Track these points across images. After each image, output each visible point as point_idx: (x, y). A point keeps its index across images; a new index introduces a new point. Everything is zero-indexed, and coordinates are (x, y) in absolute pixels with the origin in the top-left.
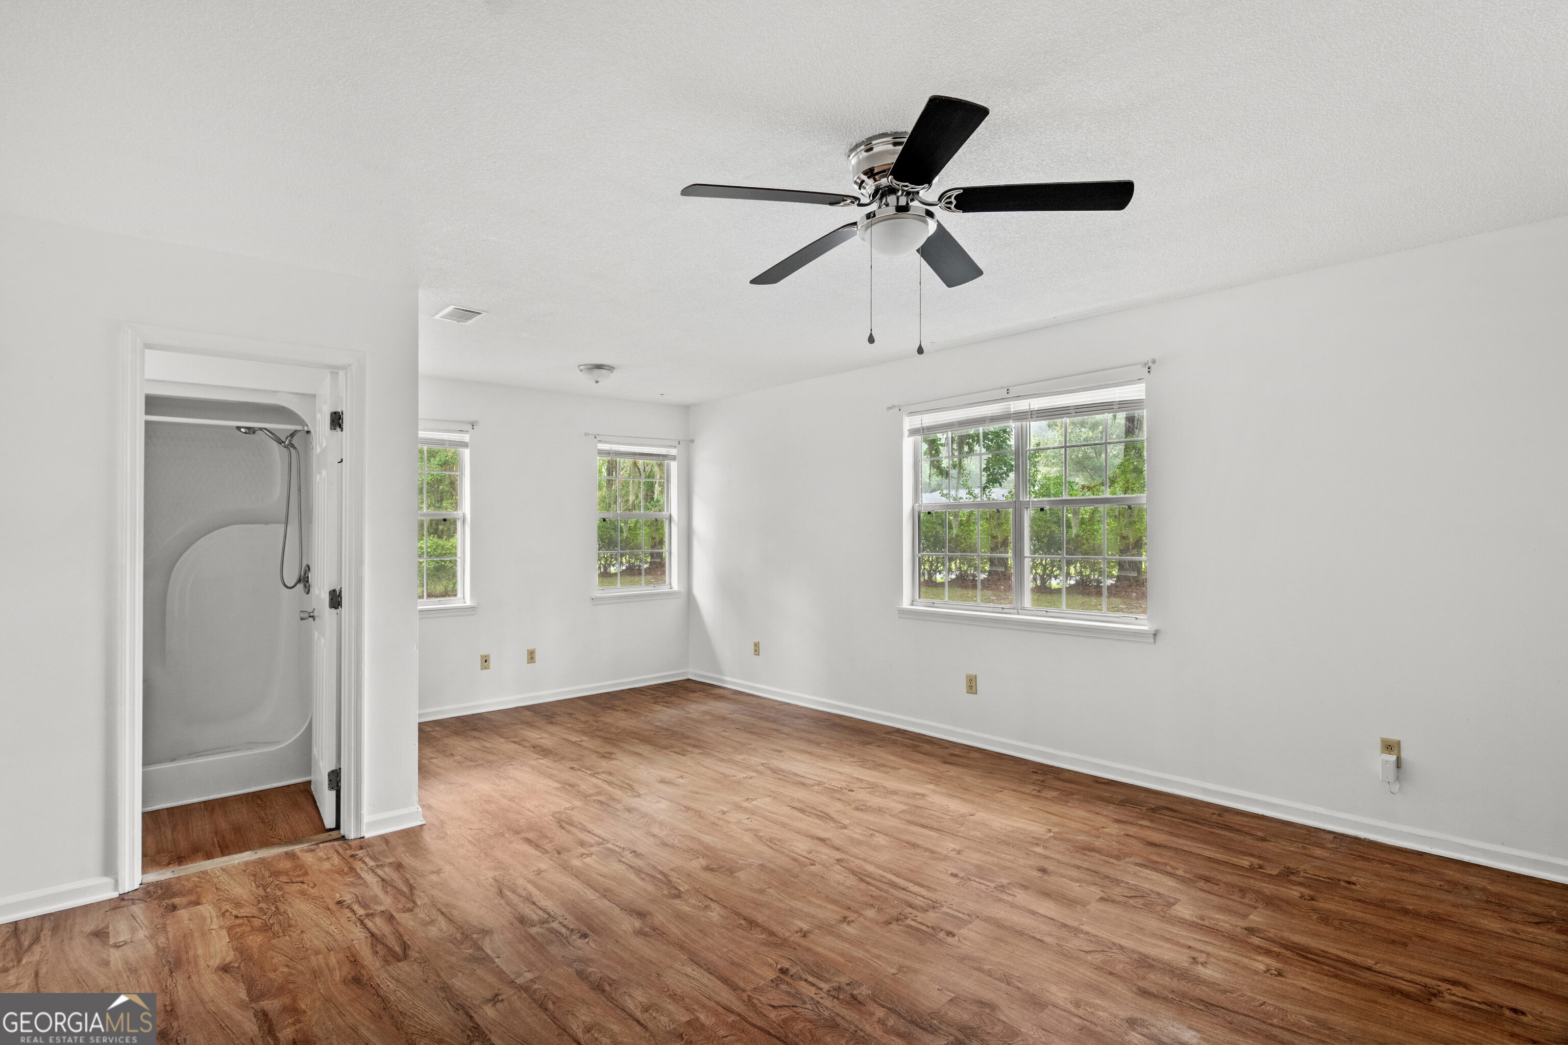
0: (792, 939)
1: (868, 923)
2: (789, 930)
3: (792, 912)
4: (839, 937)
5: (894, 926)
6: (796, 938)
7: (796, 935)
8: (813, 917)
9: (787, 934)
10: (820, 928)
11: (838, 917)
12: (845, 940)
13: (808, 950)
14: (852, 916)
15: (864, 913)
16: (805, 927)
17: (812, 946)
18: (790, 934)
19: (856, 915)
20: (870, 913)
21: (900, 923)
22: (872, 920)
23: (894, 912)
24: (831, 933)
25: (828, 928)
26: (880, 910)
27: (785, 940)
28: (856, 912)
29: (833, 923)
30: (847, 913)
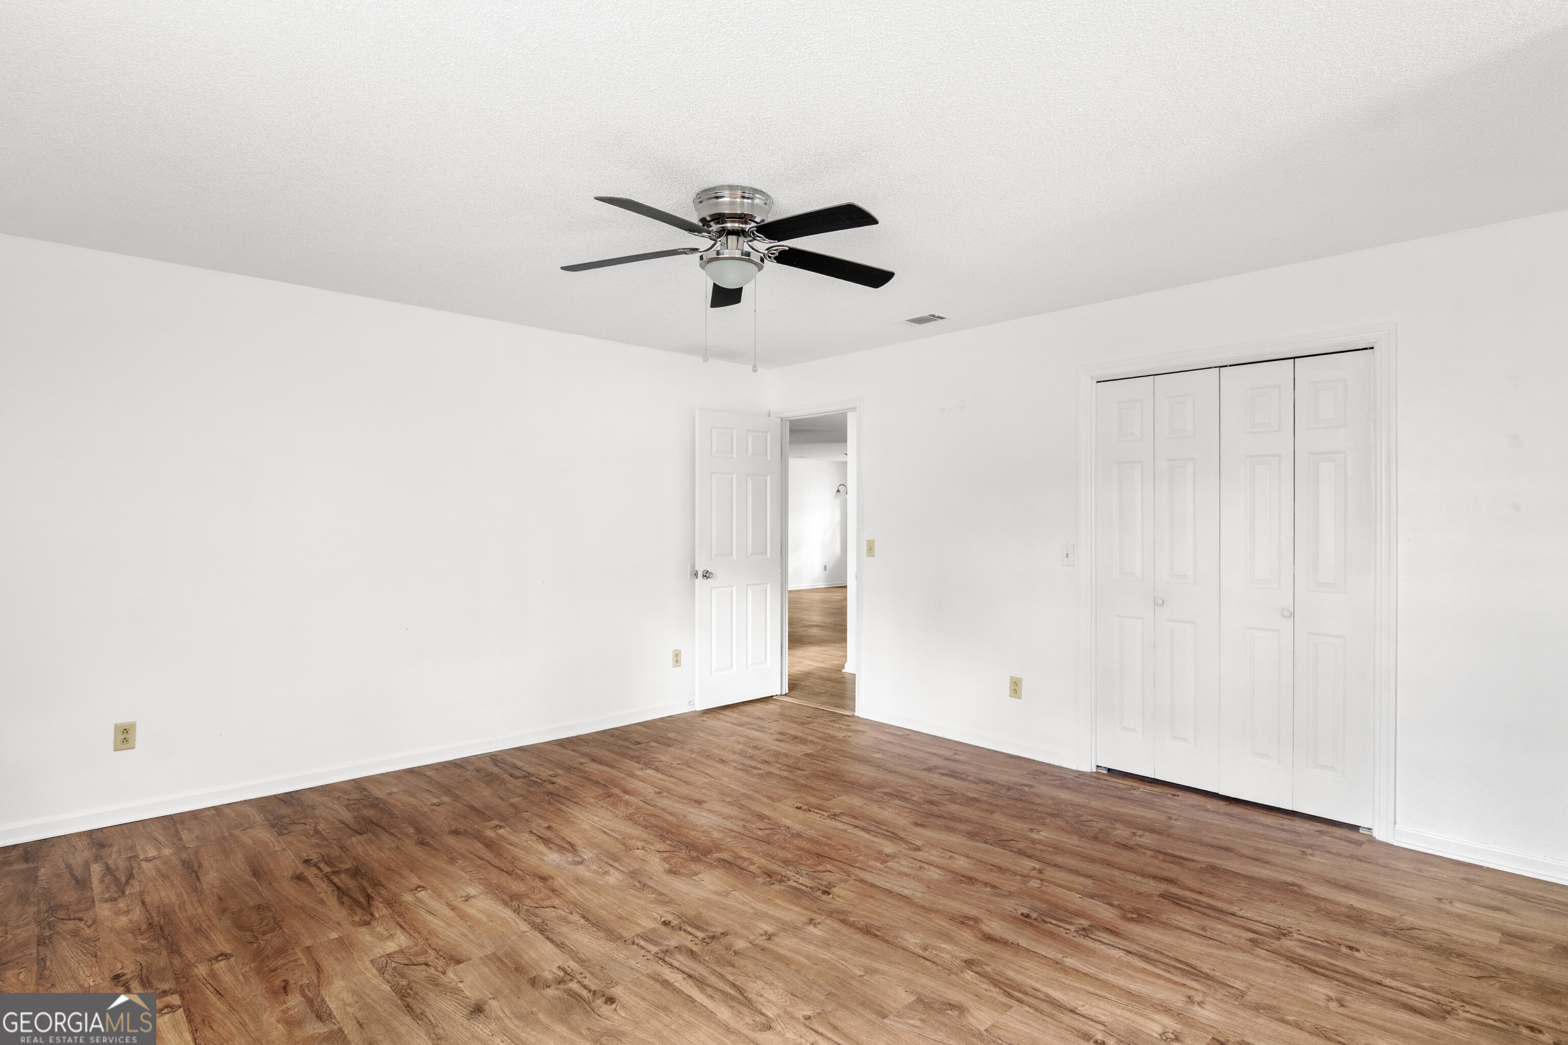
0: (823, 918)
1: (746, 933)
2: (827, 925)
3: (826, 944)
4: (777, 920)
5: (719, 930)
6: (819, 918)
7: (820, 921)
8: (803, 939)
9: (828, 921)
10: (797, 928)
11: (777, 939)
12: (772, 917)
13: (806, 909)
14: (761, 941)
15: (748, 945)
16: (811, 928)
17: (804, 912)
18: (826, 921)
19: (757, 942)
20: (740, 944)
21: (712, 934)
22: (741, 937)
23: (714, 945)
24: (785, 923)
25: (788, 928)
26: (728, 948)
27: (830, 916)
28: (755, 945)
29: (782, 933)
30: (766, 944)
